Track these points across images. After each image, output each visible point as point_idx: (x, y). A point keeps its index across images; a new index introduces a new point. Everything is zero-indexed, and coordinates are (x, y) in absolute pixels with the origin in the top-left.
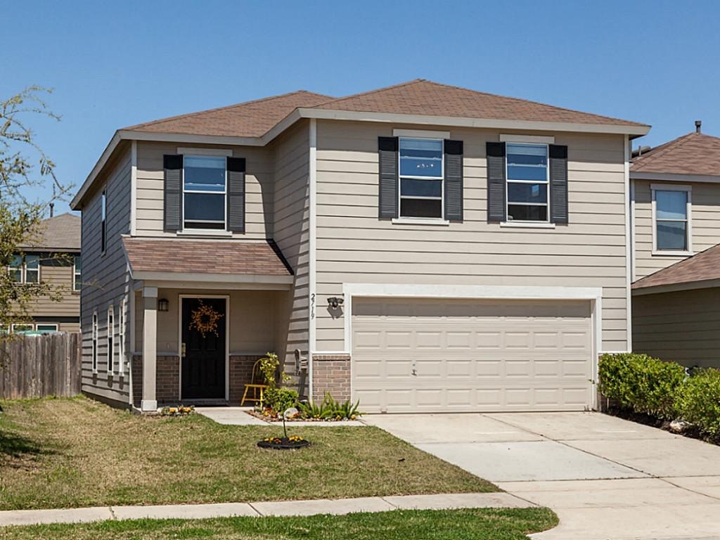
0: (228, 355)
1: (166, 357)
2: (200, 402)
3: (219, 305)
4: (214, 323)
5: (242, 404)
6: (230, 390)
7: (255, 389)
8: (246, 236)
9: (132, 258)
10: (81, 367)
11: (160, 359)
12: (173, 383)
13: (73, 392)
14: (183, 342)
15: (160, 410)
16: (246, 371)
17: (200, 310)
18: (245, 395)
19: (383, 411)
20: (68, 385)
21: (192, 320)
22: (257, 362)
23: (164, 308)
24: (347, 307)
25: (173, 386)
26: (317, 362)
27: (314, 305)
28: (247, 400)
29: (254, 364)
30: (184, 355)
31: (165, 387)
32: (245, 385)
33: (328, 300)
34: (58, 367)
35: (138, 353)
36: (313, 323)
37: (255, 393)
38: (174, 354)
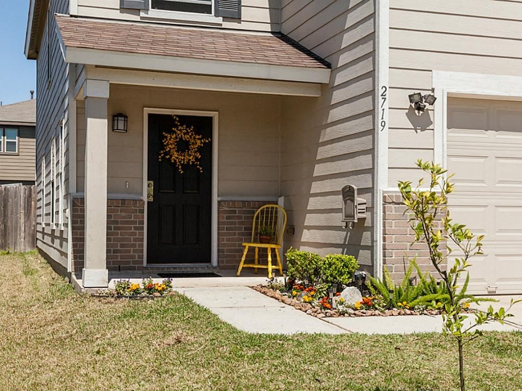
0: (215, 199)
1: (123, 200)
2: (175, 268)
3: (203, 126)
4: (196, 152)
5: (239, 273)
6: (219, 251)
7: (257, 250)
8: (243, 26)
9: (65, 34)
10: (35, 221)
11: (113, 205)
12: (135, 240)
13: (27, 247)
14: (149, 180)
15: (113, 285)
16: (242, 223)
17: (175, 132)
18: (243, 259)
19: (490, 289)
20: (22, 240)
21: (163, 147)
22: (259, 210)
23: (121, 126)
24: (439, 112)
25: (134, 245)
26: (393, 206)
27: (386, 106)
28: (246, 266)
29: (254, 212)
30: (151, 199)
31: (122, 246)
32: (244, 244)
33: (410, 96)
34: (12, 221)
35: (79, 195)
36: (384, 138)
37: (257, 257)
38: (137, 197)
